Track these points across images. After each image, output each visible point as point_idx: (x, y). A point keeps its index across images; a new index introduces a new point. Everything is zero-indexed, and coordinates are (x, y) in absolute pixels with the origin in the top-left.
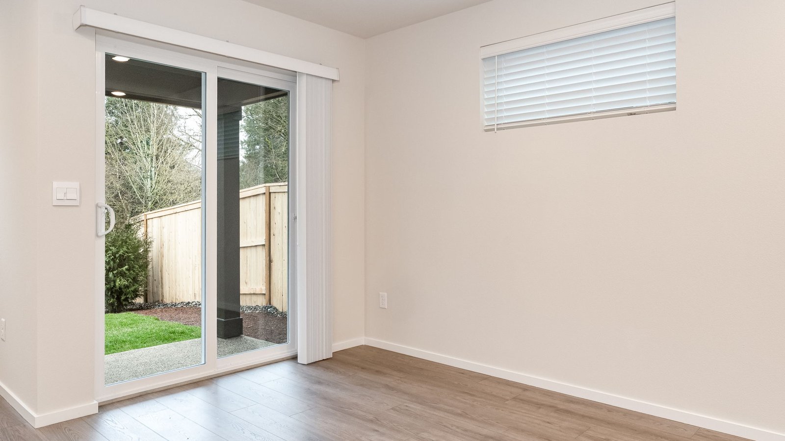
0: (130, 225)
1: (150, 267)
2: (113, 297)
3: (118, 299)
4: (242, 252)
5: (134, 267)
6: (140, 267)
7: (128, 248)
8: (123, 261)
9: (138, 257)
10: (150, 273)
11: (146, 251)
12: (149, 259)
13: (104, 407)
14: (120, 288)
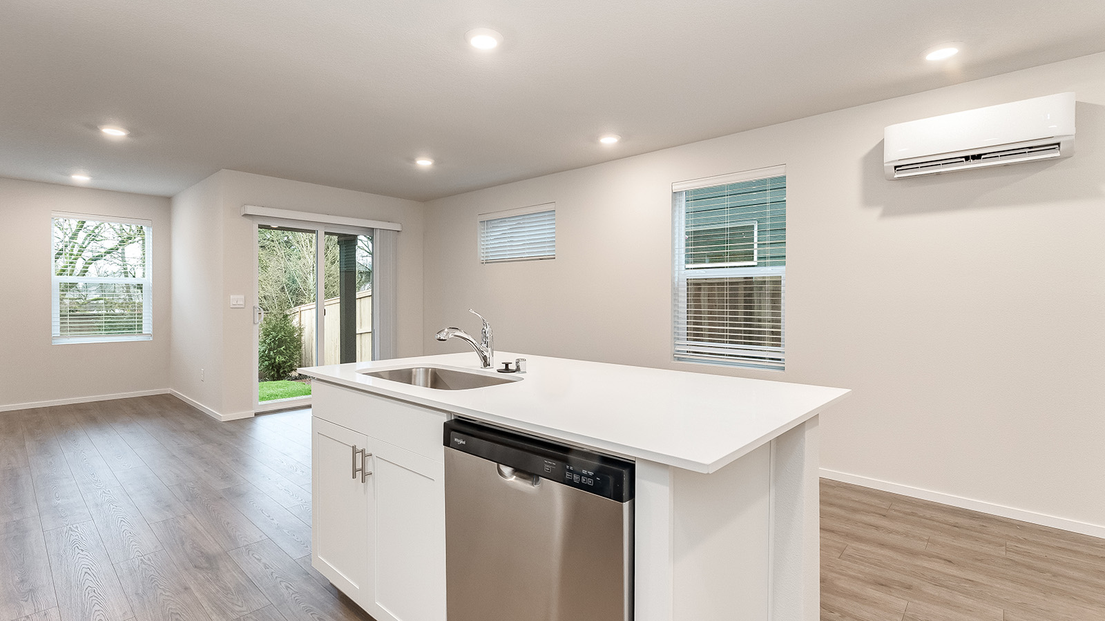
0: (287, 315)
1: (303, 347)
2: (274, 370)
3: (278, 372)
4: (358, 337)
5: (290, 348)
6: (295, 347)
7: (285, 333)
8: (281, 342)
9: (293, 340)
10: (304, 353)
11: (300, 335)
12: (302, 342)
13: (257, 415)
14: (279, 364)
